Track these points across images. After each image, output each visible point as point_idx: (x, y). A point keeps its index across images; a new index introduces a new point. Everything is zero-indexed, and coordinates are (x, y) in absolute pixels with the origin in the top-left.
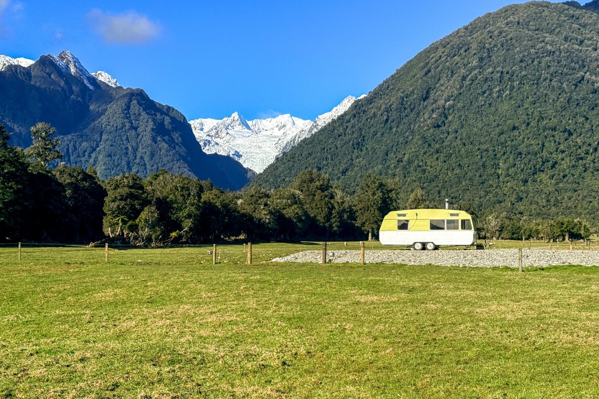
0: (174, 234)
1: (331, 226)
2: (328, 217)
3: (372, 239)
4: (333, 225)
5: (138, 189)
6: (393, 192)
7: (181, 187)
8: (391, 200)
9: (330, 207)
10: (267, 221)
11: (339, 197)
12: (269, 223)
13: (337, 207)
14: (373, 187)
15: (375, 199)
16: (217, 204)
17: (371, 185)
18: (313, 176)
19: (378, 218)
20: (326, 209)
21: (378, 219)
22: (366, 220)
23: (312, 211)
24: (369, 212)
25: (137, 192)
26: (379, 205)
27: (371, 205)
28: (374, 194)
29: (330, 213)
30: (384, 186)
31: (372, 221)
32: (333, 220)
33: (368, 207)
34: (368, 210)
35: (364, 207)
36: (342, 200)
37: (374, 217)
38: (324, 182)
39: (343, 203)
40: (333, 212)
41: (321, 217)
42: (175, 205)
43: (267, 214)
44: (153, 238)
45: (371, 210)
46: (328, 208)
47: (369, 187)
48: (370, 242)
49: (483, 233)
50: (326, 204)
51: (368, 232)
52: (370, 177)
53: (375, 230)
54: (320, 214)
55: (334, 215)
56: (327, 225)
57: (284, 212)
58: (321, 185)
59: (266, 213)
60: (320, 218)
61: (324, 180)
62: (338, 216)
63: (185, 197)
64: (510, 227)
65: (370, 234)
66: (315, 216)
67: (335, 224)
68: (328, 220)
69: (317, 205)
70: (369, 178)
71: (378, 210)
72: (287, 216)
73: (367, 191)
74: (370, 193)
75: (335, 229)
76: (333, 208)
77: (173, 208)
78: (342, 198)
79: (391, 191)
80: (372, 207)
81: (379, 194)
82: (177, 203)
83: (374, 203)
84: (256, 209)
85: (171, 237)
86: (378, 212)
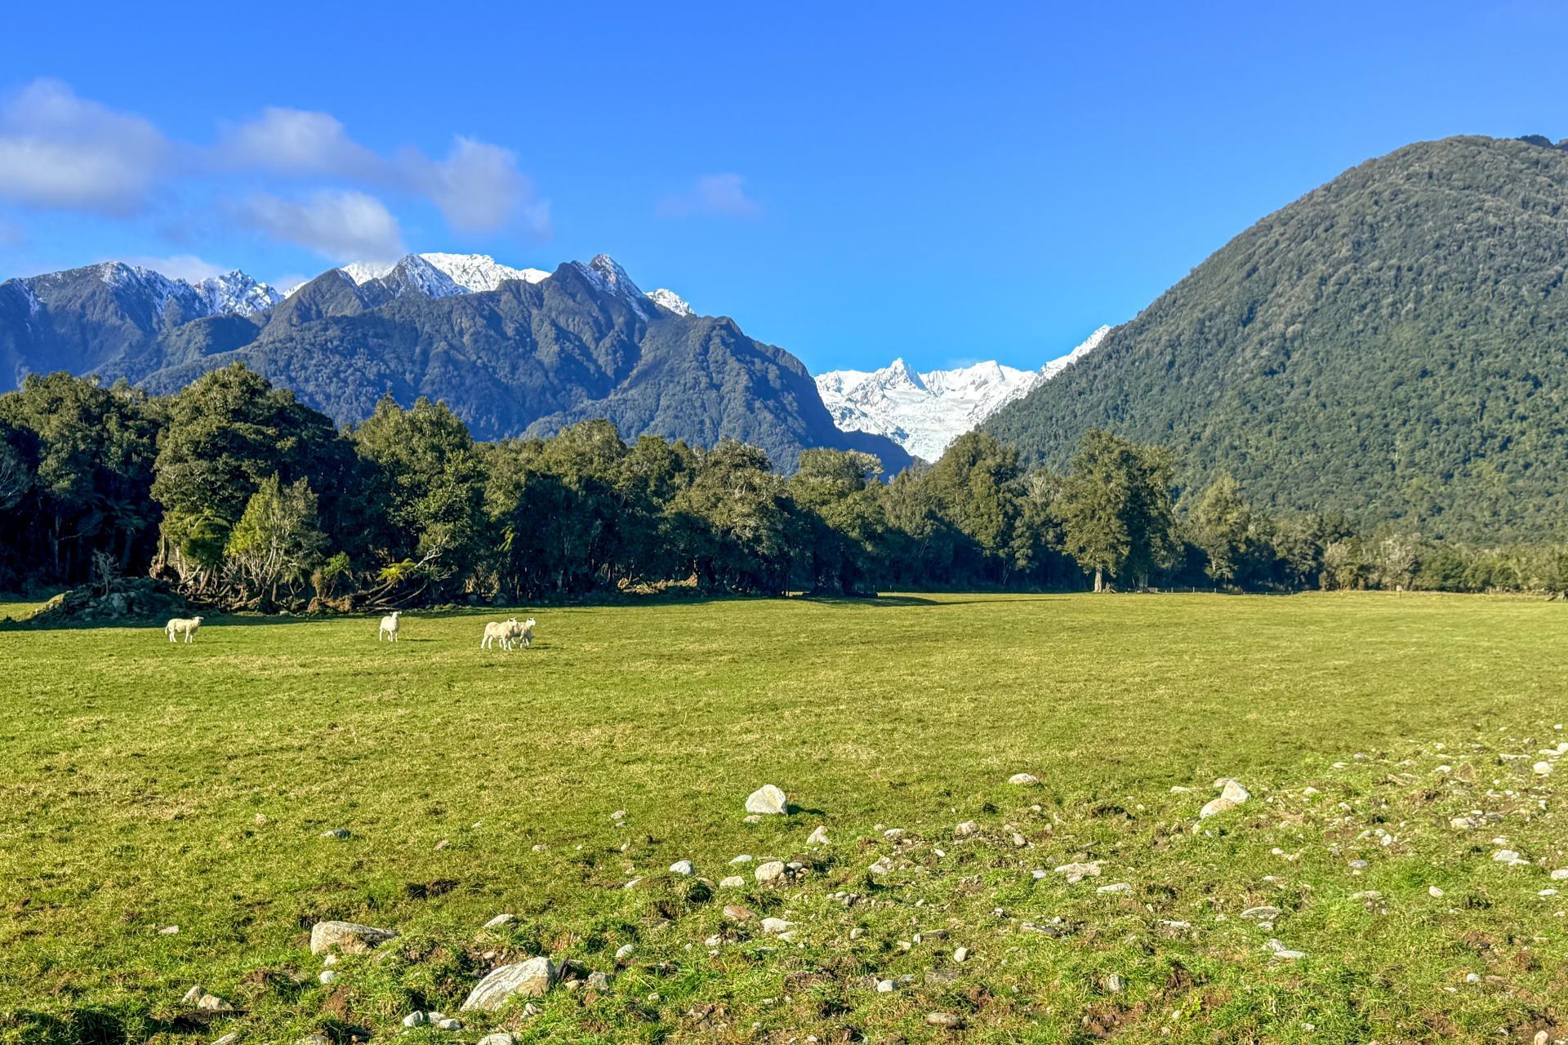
0: (392, 572)
1: (1011, 557)
2: (1005, 536)
3: (1104, 587)
4: (1017, 555)
5: (267, 422)
6: (1157, 474)
7: (432, 423)
8: (1152, 493)
9: (1011, 512)
10: (748, 534)
11: (1037, 491)
12: (757, 539)
13: (1027, 513)
14: (1106, 461)
15: (1111, 490)
16: (566, 480)
17: (1100, 458)
18: (981, 446)
19: (1118, 536)
20: (1001, 516)
21: (1118, 540)
22: (1089, 542)
23: (967, 522)
24: (1095, 521)
25: (258, 432)
26: (1121, 506)
27: (1099, 504)
28: (1108, 479)
29: (1011, 527)
30: (1135, 458)
31: (1102, 545)
32: (1016, 543)
33: (1093, 511)
34: (1092, 518)
35: (1082, 511)
36: (1044, 500)
37: (1106, 534)
38: (1004, 458)
39: (1047, 504)
40: (1018, 523)
41: (988, 535)
42: (404, 480)
43: (749, 515)
44: (315, 585)
45: (1100, 518)
46: (1006, 514)
47: (1096, 461)
48: (1099, 597)
49: (1374, 577)
50: (999, 505)
51: (1094, 572)
52: (1099, 436)
53: (1110, 565)
54: (987, 528)
55: (1019, 531)
56: (1001, 553)
57: (824, 511)
58: (1000, 466)
59: (746, 510)
60: (986, 539)
61: (1005, 454)
62: (1027, 534)
63: (442, 453)
64: (1438, 563)
65: (1098, 577)
66: (974, 534)
67: (1022, 551)
68: (1005, 544)
69: (978, 508)
70: (1097, 439)
71: (1119, 516)
72: (830, 523)
73: (1091, 472)
74: (1098, 476)
75: (1022, 562)
76: (1018, 513)
77: (399, 489)
78: (1045, 494)
79: (1153, 470)
80: (1104, 509)
81: (1120, 478)
82: (415, 473)
83: (1109, 501)
84: (719, 500)
85: (385, 580)
86: (1119, 523)
